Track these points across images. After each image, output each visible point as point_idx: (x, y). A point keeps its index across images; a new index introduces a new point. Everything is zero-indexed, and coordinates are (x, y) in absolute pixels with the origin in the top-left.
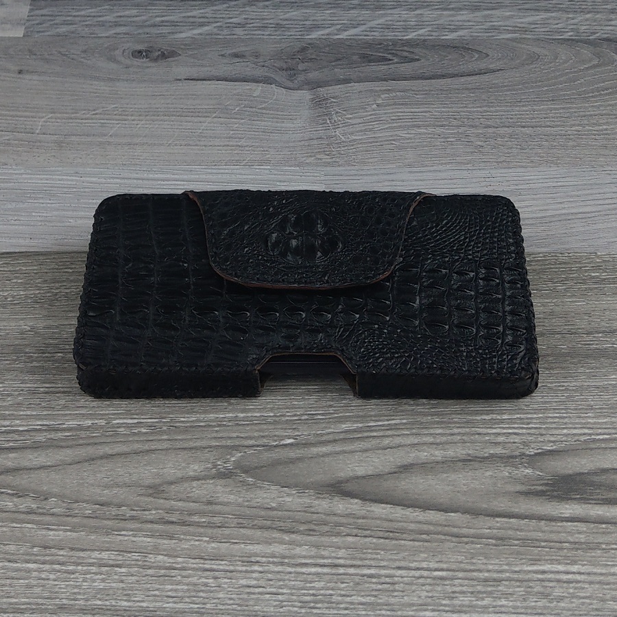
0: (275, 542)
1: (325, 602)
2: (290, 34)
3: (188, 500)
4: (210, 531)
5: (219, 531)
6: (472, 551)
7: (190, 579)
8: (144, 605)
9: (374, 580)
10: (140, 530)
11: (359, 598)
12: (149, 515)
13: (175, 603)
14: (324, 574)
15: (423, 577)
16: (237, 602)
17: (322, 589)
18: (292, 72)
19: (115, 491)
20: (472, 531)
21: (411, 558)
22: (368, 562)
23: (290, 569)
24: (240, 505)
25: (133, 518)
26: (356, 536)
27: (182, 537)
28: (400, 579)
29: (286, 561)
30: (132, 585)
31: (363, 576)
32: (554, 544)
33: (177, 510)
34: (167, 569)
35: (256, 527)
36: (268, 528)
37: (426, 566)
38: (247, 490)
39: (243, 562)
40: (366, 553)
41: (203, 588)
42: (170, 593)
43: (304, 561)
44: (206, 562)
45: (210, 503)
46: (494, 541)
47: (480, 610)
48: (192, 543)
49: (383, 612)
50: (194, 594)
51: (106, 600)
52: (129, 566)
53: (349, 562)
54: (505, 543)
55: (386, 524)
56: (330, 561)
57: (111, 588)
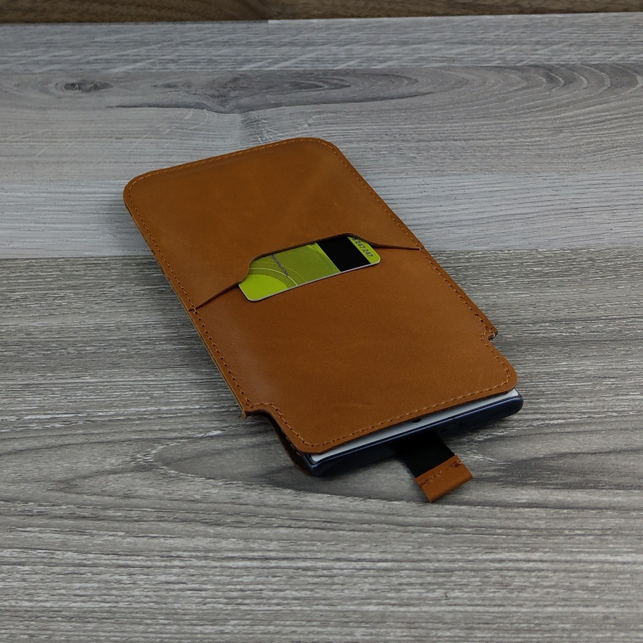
0: (199, 535)
1: (254, 597)
2: (221, 67)
3: (103, 494)
4: (126, 525)
5: (137, 525)
6: (420, 540)
7: (102, 576)
8: (48, 604)
9: (310, 573)
10: (48, 526)
11: (293, 593)
12: (58, 511)
13: (83, 602)
14: (254, 568)
15: (366, 569)
16: (154, 600)
17: (251, 583)
18: (224, 99)
19: (23, 486)
20: (419, 520)
21: (351, 549)
22: (303, 555)
23: (215, 564)
24: (161, 498)
25: (40, 514)
26: (289, 527)
27: (94, 532)
28: (340, 572)
29: (211, 555)
30: (35, 584)
31: (298, 568)
32: (510, 531)
33: (90, 505)
34: (76, 566)
35: (177, 520)
36: (190, 521)
37: (367, 557)
38: (169, 483)
39: (162, 557)
40: (300, 545)
41: (116, 586)
42: (78, 592)
43: (230, 554)
44: (120, 558)
45: (127, 497)
46: (444, 530)
47: (431, 602)
48: (106, 538)
49: (321, 607)
50: (105, 592)
51: (5, 601)
52: (34, 564)
53: (281, 555)
54: (457, 531)
55: (322, 514)
56: (260, 554)
57: (12, 588)
